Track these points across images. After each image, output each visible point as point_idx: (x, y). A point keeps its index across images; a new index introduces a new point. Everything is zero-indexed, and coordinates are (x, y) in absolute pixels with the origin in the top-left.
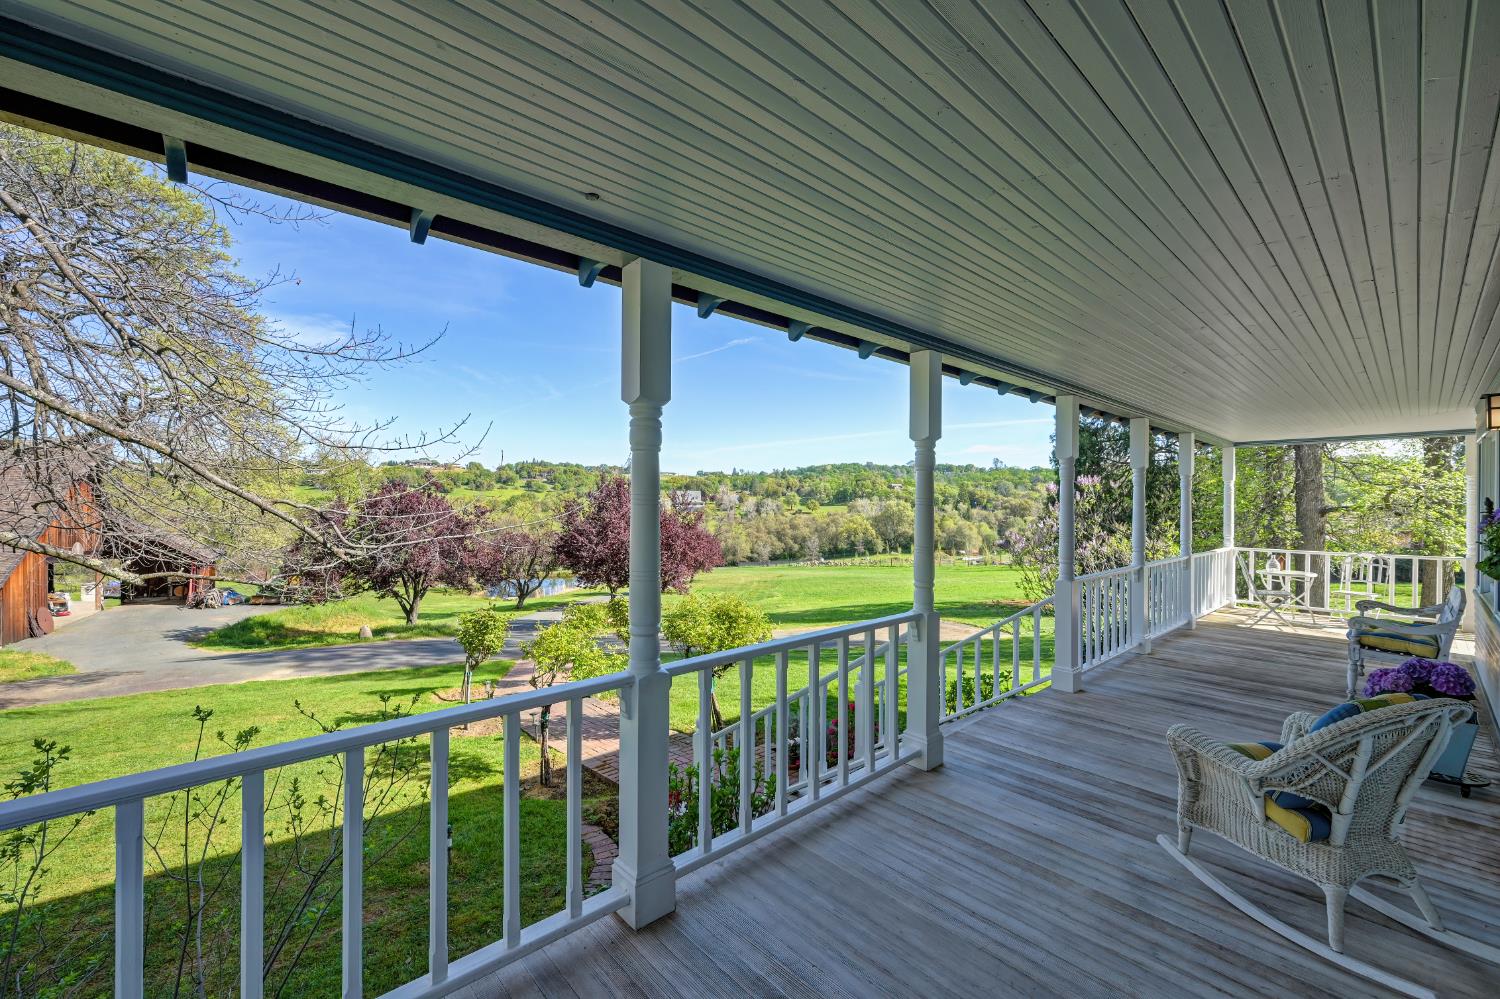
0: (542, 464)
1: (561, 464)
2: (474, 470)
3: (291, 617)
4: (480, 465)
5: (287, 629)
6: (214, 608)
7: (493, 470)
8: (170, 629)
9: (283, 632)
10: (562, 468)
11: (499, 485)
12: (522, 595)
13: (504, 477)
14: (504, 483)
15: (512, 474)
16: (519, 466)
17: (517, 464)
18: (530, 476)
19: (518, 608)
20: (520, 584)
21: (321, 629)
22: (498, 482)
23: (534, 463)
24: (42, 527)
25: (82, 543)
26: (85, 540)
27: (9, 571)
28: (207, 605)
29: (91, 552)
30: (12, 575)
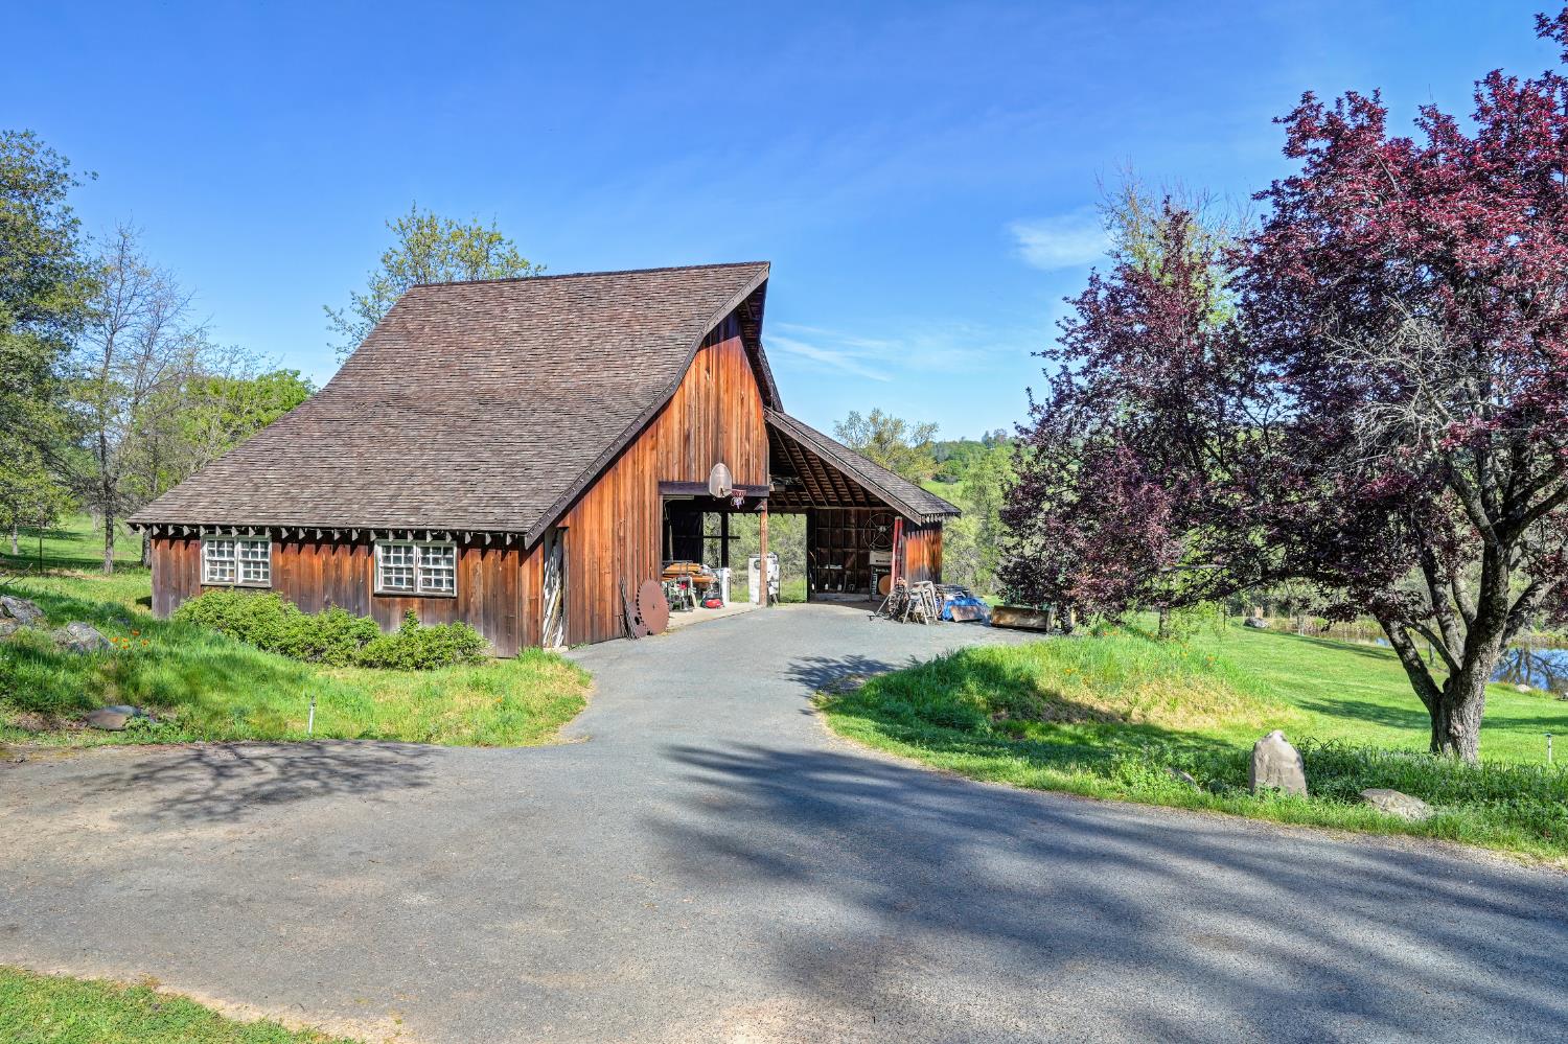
3: (1053, 663)
5: (1043, 695)
6: (923, 622)
8: (808, 654)
9: (1031, 700)
21: (1121, 706)
24: (649, 415)
25: (728, 466)
26: (736, 462)
27: (576, 493)
28: (910, 615)
29: (747, 488)
30: (590, 505)
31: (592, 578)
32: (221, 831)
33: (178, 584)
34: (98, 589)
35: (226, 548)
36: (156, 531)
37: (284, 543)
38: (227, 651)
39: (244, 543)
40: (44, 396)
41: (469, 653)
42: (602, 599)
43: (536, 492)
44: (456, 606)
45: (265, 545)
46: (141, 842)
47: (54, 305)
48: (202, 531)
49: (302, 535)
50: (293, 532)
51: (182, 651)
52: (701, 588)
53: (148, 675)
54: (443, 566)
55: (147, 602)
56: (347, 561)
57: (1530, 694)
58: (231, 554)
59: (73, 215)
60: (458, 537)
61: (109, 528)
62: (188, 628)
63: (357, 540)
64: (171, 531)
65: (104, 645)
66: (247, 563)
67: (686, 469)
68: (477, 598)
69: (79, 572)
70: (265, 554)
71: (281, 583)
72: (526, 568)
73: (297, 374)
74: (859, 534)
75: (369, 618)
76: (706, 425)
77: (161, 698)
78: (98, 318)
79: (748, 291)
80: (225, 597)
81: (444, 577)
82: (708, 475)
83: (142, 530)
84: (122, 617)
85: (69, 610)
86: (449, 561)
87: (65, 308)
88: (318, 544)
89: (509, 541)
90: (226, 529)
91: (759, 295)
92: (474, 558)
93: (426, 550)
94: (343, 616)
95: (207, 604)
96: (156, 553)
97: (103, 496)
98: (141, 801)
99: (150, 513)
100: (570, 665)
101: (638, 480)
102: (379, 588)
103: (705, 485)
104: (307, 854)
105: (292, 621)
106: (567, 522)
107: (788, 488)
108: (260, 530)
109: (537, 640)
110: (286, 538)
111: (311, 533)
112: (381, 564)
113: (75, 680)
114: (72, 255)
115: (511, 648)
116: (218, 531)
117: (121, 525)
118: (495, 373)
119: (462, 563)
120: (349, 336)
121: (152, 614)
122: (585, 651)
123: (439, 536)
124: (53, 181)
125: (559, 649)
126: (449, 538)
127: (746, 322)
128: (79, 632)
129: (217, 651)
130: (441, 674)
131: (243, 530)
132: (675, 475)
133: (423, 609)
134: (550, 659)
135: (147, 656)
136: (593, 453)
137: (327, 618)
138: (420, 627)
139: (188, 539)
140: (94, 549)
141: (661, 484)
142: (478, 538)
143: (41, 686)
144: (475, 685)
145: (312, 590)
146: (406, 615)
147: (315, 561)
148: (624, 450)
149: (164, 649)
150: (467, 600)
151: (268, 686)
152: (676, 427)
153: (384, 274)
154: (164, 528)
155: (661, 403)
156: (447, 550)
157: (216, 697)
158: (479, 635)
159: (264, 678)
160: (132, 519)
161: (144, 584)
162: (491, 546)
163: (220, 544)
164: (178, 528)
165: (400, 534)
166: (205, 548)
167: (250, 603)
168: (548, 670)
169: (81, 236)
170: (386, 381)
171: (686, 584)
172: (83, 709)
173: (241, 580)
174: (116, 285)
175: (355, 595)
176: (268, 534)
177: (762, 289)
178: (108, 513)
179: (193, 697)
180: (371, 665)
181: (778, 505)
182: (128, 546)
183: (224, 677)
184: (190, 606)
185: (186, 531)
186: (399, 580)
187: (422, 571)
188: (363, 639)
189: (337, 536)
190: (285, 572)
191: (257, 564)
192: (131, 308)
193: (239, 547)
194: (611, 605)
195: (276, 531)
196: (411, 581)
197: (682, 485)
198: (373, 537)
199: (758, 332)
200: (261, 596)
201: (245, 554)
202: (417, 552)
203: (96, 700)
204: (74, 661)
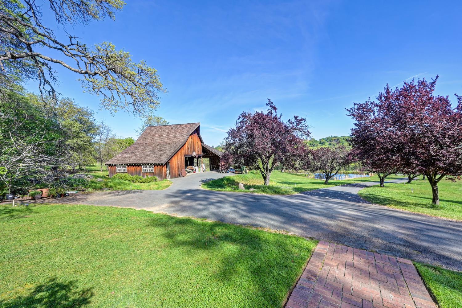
0: (335, 137)
1: (342, 137)
2: (312, 141)
3: (238, 178)
4: (314, 139)
5: (236, 182)
7: (318, 140)
9: (234, 183)
10: (342, 138)
11: (320, 145)
12: (328, 178)
13: (322, 142)
14: (322, 144)
15: (324, 141)
16: (327, 138)
17: (326, 138)
18: (330, 141)
19: (326, 183)
20: (326, 172)
21: (246, 183)
22: (320, 144)
23: (332, 137)
24: (182, 146)
25: (196, 152)
26: (197, 151)
27: (171, 157)
28: (222, 172)
29: (199, 155)
30: (173, 158)
31: (174, 169)
32: (118, 197)
33: (113, 172)
34: (101, 174)
35: (120, 167)
36: (109, 165)
37: (129, 166)
38: (120, 181)
39: (123, 166)
40: (91, 145)
41: (156, 180)
42: (176, 172)
43: (165, 158)
44: (154, 174)
45: (126, 166)
46: (110, 198)
47: (92, 132)
48: (116, 165)
49: (131, 165)
50: (130, 164)
51: (114, 181)
52: (193, 170)
53: (109, 184)
54: (152, 168)
55: (108, 175)
56: (138, 168)
57: (317, 180)
58: (121, 168)
59: (94, 118)
60: (154, 164)
61: (101, 165)
62: (114, 179)
63: (139, 165)
64: (111, 165)
65: (103, 181)
66: (123, 169)
67: (188, 153)
68: (157, 173)
69: (97, 172)
70: (126, 168)
71: (128, 172)
72: (164, 168)
73: (132, 138)
74: (217, 161)
75: (141, 176)
76: (192, 146)
77: (111, 187)
78: (99, 133)
79: (197, 127)
80: (120, 174)
81: (152, 170)
82: (192, 153)
83: (107, 165)
84: (105, 177)
85: (97, 177)
86: (153, 168)
87: (94, 132)
88: (134, 166)
89: (161, 164)
90: (120, 164)
91: (199, 127)
92: (156, 167)
93: (149, 166)
94: (137, 176)
95: (117, 175)
96: (109, 168)
97: (101, 160)
98: (110, 195)
99: (108, 162)
100: (170, 181)
101: (181, 155)
102: (143, 172)
103: (192, 155)
104: (127, 198)
105: (130, 177)
106: (170, 161)
107: (206, 155)
108: (125, 164)
109: (166, 178)
110: (129, 165)
111: (132, 164)
112: (143, 168)
113: (99, 185)
114: (95, 124)
115: (162, 179)
116: (119, 165)
117: (103, 164)
118: (160, 140)
119: (154, 168)
120: (139, 134)
121: (109, 177)
122: (173, 179)
123: (151, 164)
124: (91, 114)
125: (169, 179)
126: (152, 164)
127: (197, 131)
128: (99, 179)
129: (119, 181)
130: (151, 183)
131: (122, 164)
132: (187, 154)
133: (149, 174)
134: (167, 180)
135: (109, 182)
136: (173, 151)
137: (135, 176)
138: (149, 177)
139: (114, 166)
140: (99, 168)
141: (185, 155)
142: (156, 164)
143: (95, 186)
144: (155, 184)
145: (133, 172)
146: (147, 175)
147: (133, 168)
148: (178, 151)
149: (111, 181)
150: (155, 173)
151: (126, 185)
152: (187, 147)
153: (144, 124)
154: (110, 165)
155: (184, 144)
156: (152, 166)
157: (119, 187)
158: (157, 178)
159: (125, 184)
160: (105, 163)
161: (108, 173)
162: (158, 165)
163: (119, 166)
164: (112, 165)
165: (145, 164)
166: (117, 167)
167: (124, 175)
168: (167, 182)
169: (96, 121)
170: (144, 141)
171: (190, 169)
172: (101, 189)
173: (122, 172)
174: (101, 128)
175: (139, 173)
176: (126, 165)
177: (199, 126)
178: (101, 162)
179: (116, 187)
180: (142, 183)
181: (204, 157)
182: (105, 168)
183: (120, 184)
184: (114, 176)
185: (114, 165)
186: (151, 171)
187: (149, 169)
188: (141, 179)
189: (136, 165)
190: (129, 170)
191: (125, 169)
192: (104, 132)
193: (122, 167)
194: (177, 172)
195: (127, 164)
196: (147, 171)
197: (188, 155)
198: (142, 165)
199: (199, 132)
200: (125, 174)
201: (123, 168)
202: (148, 166)
203: (102, 188)
204: (99, 183)
